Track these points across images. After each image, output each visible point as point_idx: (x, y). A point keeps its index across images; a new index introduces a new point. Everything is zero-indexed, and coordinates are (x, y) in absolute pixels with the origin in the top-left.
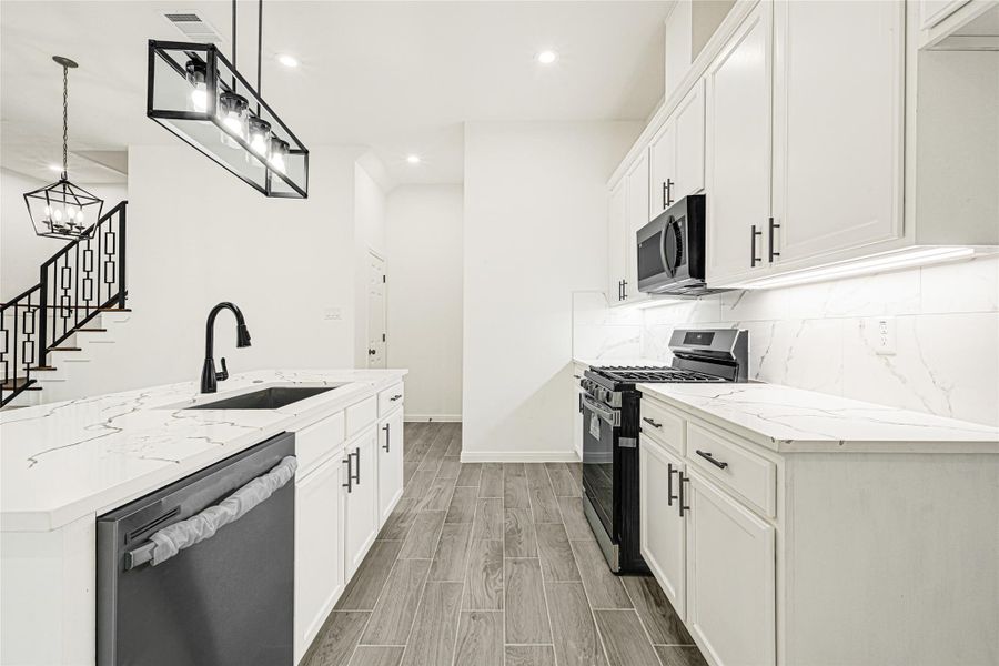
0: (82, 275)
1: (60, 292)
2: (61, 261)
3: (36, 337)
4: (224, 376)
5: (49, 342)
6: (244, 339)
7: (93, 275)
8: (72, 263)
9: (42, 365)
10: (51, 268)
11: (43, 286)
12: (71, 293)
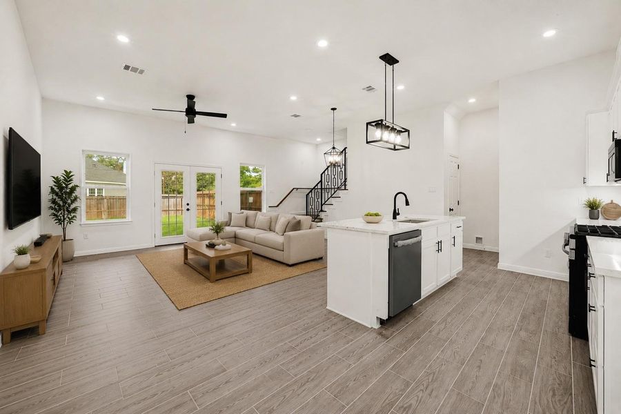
0: (333, 177)
1: (326, 183)
2: (326, 172)
3: (319, 200)
4: (399, 214)
5: (323, 202)
6: (407, 204)
7: (336, 176)
8: (329, 173)
9: (322, 211)
10: (323, 175)
11: (321, 181)
12: (329, 183)
